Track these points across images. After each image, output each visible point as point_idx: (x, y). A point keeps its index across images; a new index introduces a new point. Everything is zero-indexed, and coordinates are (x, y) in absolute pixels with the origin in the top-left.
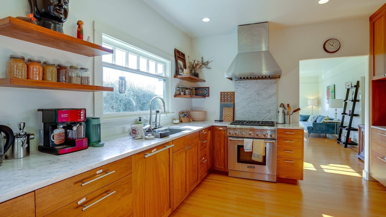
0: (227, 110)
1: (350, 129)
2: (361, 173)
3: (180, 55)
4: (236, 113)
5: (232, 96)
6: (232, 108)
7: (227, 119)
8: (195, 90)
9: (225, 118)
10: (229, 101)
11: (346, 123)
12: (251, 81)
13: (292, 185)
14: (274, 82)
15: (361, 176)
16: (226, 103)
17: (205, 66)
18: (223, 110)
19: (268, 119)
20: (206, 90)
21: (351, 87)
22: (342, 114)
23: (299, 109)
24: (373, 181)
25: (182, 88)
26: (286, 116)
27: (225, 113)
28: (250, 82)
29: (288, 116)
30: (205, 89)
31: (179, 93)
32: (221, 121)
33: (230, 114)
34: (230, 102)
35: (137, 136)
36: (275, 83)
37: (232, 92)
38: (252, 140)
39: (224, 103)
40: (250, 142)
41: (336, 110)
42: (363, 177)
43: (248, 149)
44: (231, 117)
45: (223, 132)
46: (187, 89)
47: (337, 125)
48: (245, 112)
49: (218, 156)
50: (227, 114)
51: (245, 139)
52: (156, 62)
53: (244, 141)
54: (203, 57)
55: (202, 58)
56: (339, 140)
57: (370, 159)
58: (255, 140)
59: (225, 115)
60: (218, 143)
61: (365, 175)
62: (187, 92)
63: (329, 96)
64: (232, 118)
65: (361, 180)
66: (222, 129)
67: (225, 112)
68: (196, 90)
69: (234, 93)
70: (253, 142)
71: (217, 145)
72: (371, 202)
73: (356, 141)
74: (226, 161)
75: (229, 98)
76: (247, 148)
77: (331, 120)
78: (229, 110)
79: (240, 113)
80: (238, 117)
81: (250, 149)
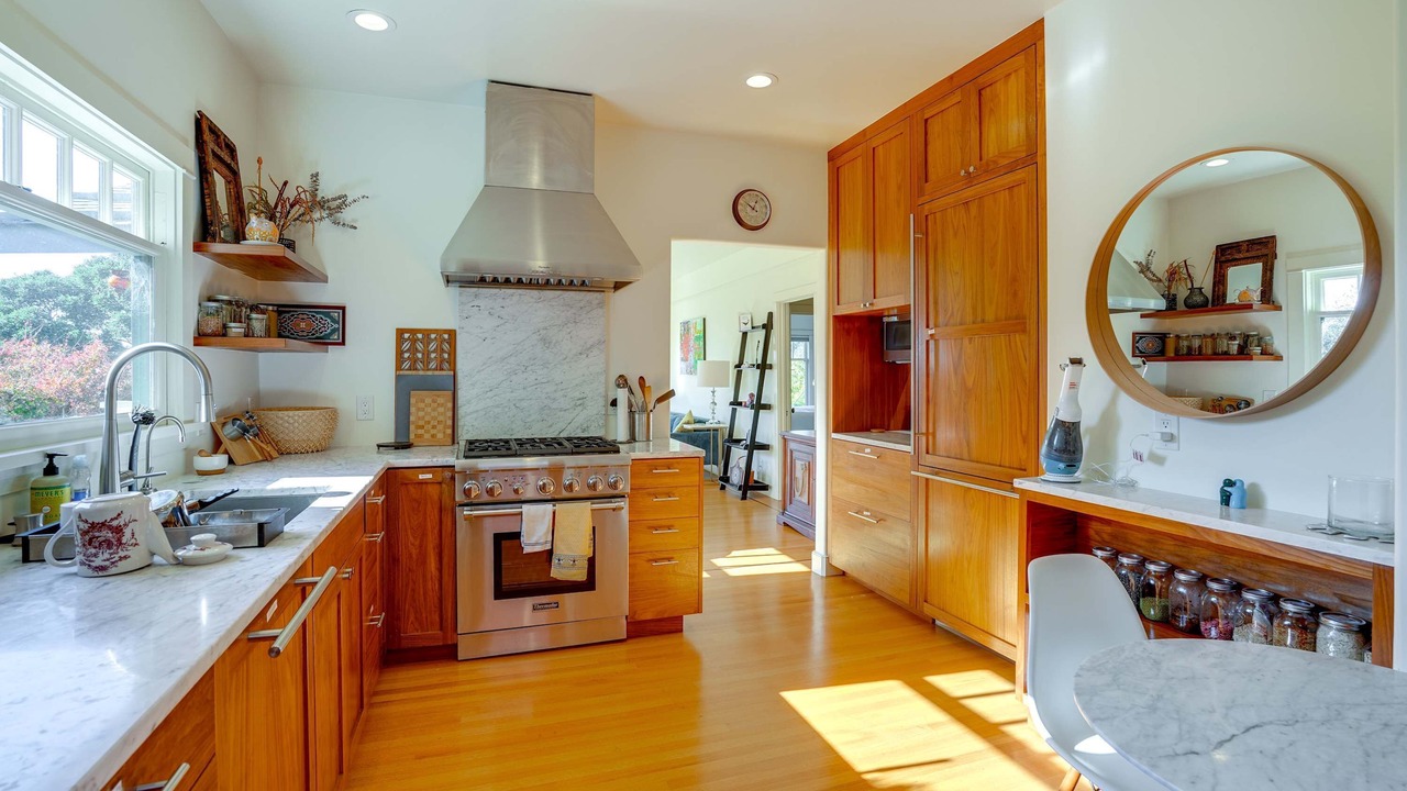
0: (428, 401)
1: (755, 446)
2: (807, 561)
3: (221, 148)
4: (461, 412)
5: (446, 347)
6: (450, 393)
7: (427, 436)
8: (275, 314)
9: (420, 432)
10: (433, 365)
11: (743, 429)
12: (520, 291)
13: (671, 635)
14: (597, 302)
15: (808, 570)
16: (421, 373)
17: (330, 215)
18: (413, 401)
19: (579, 430)
20: (331, 318)
21: (753, 328)
22: (731, 404)
23: (671, 394)
24: (837, 575)
25: (229, 303)
26: (637, 416)
27: (421, 414)
28: (515, 298)
29: (644, 417)
30: (327, 315)
31: (220, 325)
32: (402, 445)
33: (441, 418)
34: (436, 369)
35: (126, 557)
36: (601, 305)
37: (446, 331)
38: (549, 507)
39: (414, 372)
40: (544, 517)
41: (713, 392)
42: (813, 569)
43: (536, 544)
44: (446, 427)
45: (433, 491)
46: (254, 308)
47: (715, 438)
48: (498, 406)
49: (413, 590)
50: (427, 419)
51: (526, 508)
52: (107, 160)
53: (521, 514)
54: (317, 174)
55: (315, 177)
56: (725, 479)
57: (830, 518)
58: (559, 506)
59: (421, 423)
60: (411, 538)
61: (818, 565)
62: (258, 322)
63: (688, 351)
64: (449, 431)
65: (809, 580)
66: (430, 476)
67: (419, 409)
68: (280, 313)
69: (452, 333)
70: (554, 513)
71: (409, 543)
72: (832, 630)
73: (763, 479)
74: (448, 605)
75: (433, 355)
76: (534, 540)
77: (700, 422)
78: (434, 401)
79: (477, 411)
80: (470, 429)
81: (546, 542)
